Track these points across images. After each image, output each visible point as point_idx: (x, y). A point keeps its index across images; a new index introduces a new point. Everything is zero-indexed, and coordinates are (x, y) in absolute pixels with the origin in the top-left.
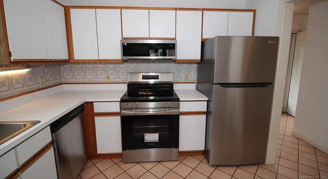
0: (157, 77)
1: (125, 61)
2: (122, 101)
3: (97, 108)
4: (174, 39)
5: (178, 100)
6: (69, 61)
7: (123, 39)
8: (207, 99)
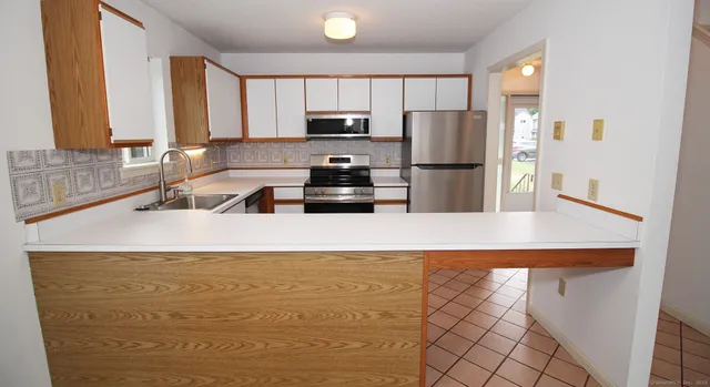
0: (348, 160)
1: (308, 139)
2: (306, 185)
3: (278, 194)
4: (369, 113)
5: (372, 185)
6: (244, 140)
7: (307, 113)
8: (407, 185)
